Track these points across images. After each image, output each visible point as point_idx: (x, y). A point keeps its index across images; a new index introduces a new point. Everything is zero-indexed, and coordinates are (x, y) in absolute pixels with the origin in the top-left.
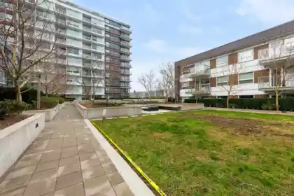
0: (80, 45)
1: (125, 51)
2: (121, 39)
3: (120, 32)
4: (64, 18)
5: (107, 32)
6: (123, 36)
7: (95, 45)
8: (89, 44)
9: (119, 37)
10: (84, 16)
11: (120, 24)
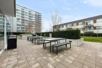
0: (28, 19)
1: (40, 21)
2: (39, 17)
3: (39, 15)
4: (23, 12)
5: (35, 15)
6: (39, 16)
7: (32, 19)
8: (30, 19)
9: (38, 17)
10: (29, 11)
11: (39, 13)
